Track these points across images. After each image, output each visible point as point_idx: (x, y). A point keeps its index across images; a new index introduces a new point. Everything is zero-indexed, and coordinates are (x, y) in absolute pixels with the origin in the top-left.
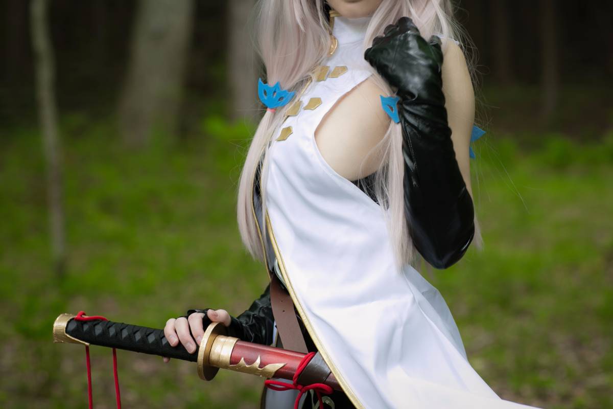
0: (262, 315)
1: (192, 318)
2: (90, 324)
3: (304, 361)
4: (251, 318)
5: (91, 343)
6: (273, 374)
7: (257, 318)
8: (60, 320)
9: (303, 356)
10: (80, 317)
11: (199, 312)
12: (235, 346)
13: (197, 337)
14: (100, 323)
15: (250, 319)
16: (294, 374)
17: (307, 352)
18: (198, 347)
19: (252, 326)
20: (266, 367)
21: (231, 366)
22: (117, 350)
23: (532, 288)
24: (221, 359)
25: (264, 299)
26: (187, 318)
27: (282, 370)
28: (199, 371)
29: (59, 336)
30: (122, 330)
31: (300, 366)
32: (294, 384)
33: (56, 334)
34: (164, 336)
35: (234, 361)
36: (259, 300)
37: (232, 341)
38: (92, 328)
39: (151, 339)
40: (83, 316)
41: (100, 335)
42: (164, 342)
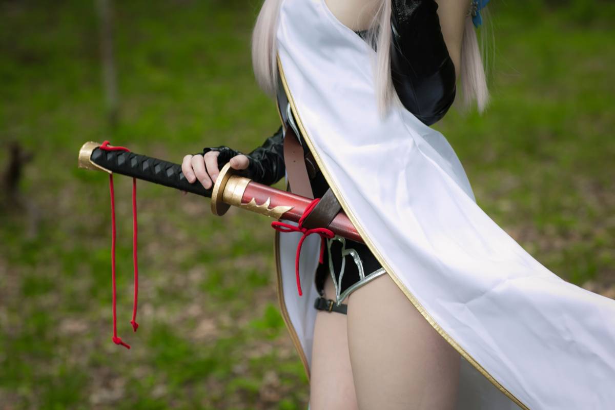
0: (274, 151)
1: (208, 156)
2: (114, 153)
3: (311, 207)
4: (264, 154)
5: (114, 171)
6: (281, 216)
7: (269, 154)
8: (86, 148)
9: (310, 202)
10: (105, 146)
11: (214, 151)
12: (248, 187)
13: (213, 174)
14: (123, 154)
15: (262, 154)
16: (300, 218)
17: (313, 198)
18: (213, 184)
19: (264, 162)
20: (274, 208)
21: (242, 204)
22: (138, 180)
23: (556, 136)
24: (233, 197)
25: (277, 137)
26: (203, 155)
27: (290, 213)
28: (212, 206)
29: (84, 162)
30: (143, 162)
31: (307, 210)
32: (299, 227)
33: (81, 161)
34: (181, 172)
35: (245, 200)
36: (272, 138)
37: (245, 182)
38: (115, 158)
39: (170, 173)
40: (108, 146)
41: (122, 165)
42: (181, 177)
